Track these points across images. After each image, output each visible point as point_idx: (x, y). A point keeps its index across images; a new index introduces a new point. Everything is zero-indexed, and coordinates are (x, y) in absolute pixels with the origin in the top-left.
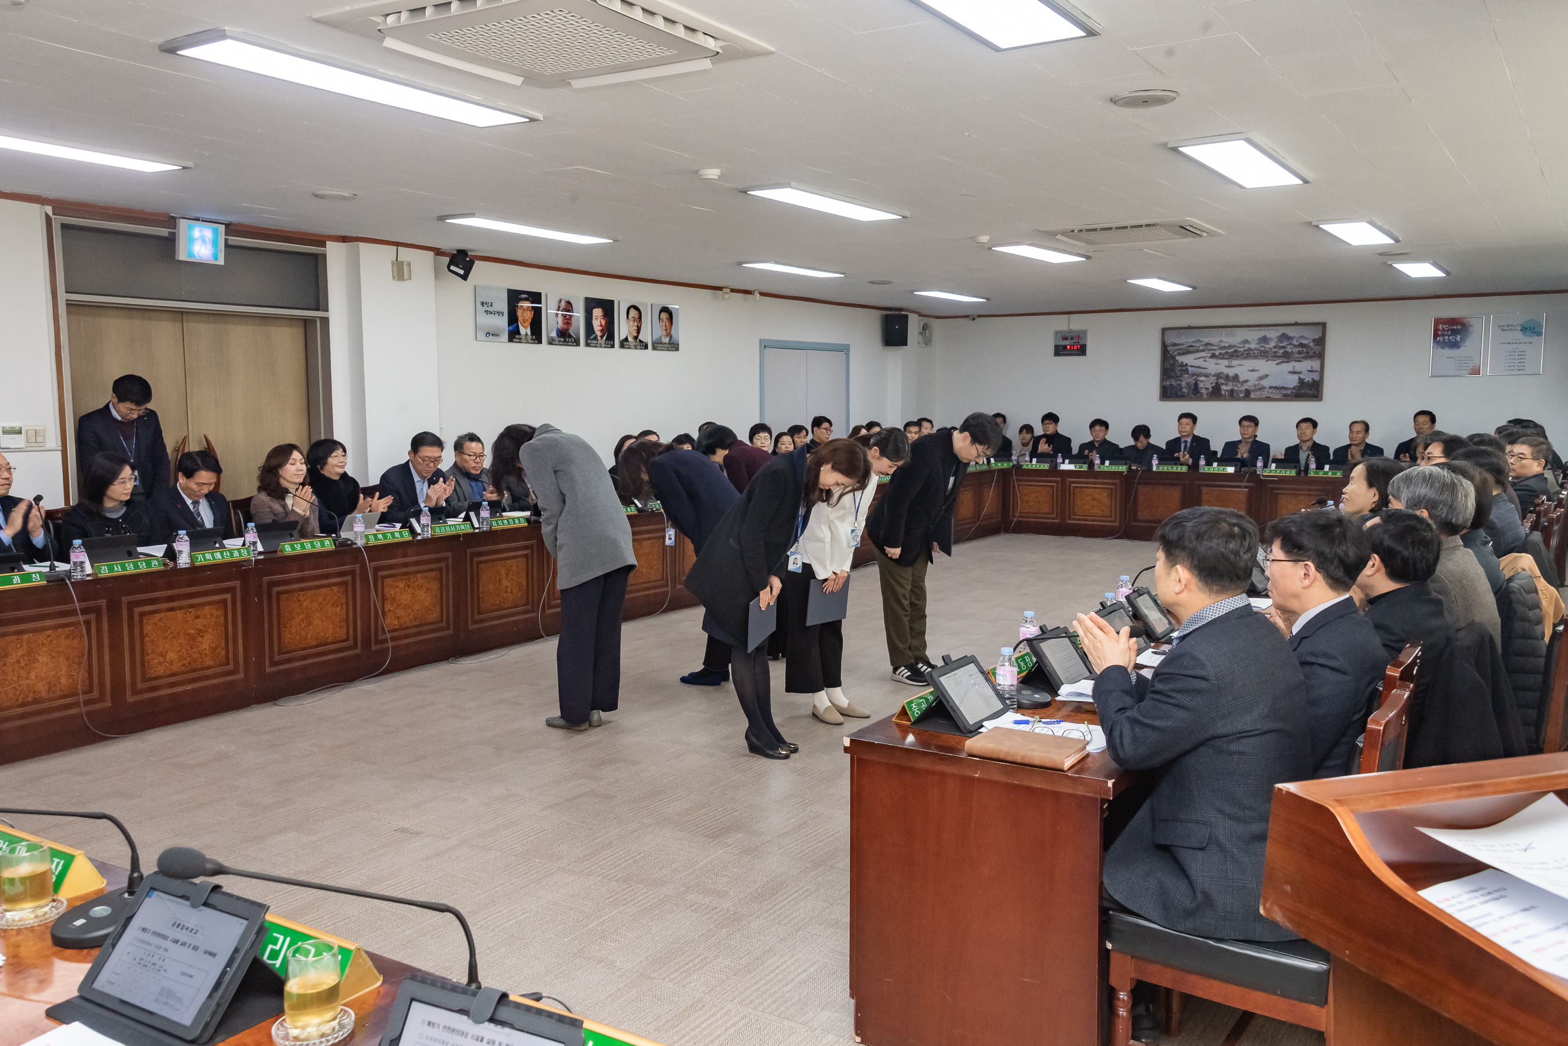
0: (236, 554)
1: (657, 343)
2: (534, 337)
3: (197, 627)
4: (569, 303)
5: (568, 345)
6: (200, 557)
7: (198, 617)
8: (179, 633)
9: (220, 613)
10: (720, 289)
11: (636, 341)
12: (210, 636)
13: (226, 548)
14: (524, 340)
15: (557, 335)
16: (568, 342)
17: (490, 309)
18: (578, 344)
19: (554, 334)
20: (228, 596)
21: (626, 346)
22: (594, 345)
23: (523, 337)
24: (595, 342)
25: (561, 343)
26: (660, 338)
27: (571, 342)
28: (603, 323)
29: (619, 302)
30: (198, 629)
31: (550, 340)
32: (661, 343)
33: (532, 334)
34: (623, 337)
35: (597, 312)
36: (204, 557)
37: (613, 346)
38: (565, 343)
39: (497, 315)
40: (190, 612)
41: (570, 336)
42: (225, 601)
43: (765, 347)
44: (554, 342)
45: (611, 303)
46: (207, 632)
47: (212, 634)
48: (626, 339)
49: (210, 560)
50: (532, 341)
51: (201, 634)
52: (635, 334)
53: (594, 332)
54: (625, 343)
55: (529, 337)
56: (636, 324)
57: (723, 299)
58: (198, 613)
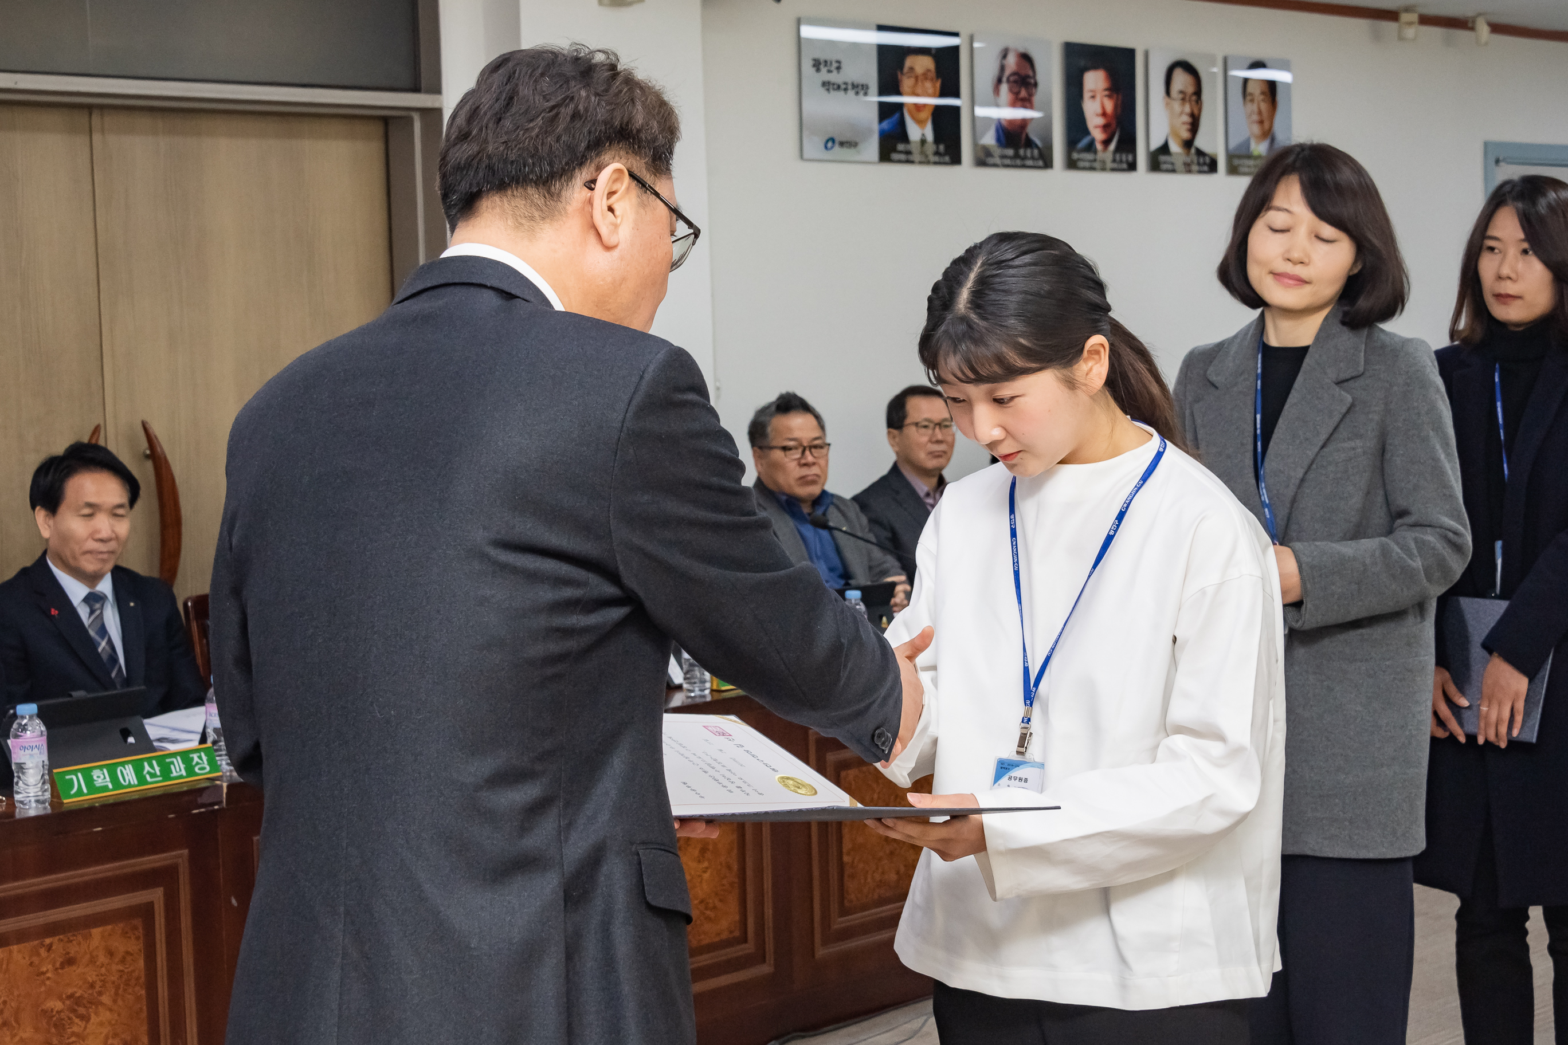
0: (178, 768)
1: (1240, 157)
2: (942, 148)
3: (70, 991)
4: (1026, 58)
5: (1024, 166)
6: (77, 780)
7: (70, 961)
8: (17, 1012)
9: (135, 946)
10: (1391, 15)
11: (1188, 153)
12: (105, 1015)
13: (154, 749)
14: (916, 157)
15: (998, 139)
16: (1024, 158)
17: (834, 77)
18: (1048, 164)
19: (989, 139)
20: (156, 895)
21: (1164, 167)
22: (1087, 164)
23: (915, 148)
24: (1089, 156)
25: (1008, 162)
26: (1246, 144)
27: (1033, 158)
28: (1109, 106)
29: (1146, 55)
30: (71, 996)
31: (982, 155)
32: (1249, 156)
33: (937, 140)
34: (1156, 143)
35: (1095, 81)
36: (89, 781)
37: (1132, 167)
38: (1018, 162)
39: (851, 93)
40: (49, 948)
41: (1029, 143)
42: (146, 911)
43: (1497, 161)
44: (990, 160)
45: (1128, 55)
46: (95, 1003)
47: (111, 1010)
48: (1164, 149)
49: (105, 788)
50: (936, 159)
51: (82, 1010)
52: (1186, 135)
53: (1087, 132)
54: (1163, 158)
55: (930, 148)
56: (1187, 109)
57: (1401, 38)
58: (73, 950)
